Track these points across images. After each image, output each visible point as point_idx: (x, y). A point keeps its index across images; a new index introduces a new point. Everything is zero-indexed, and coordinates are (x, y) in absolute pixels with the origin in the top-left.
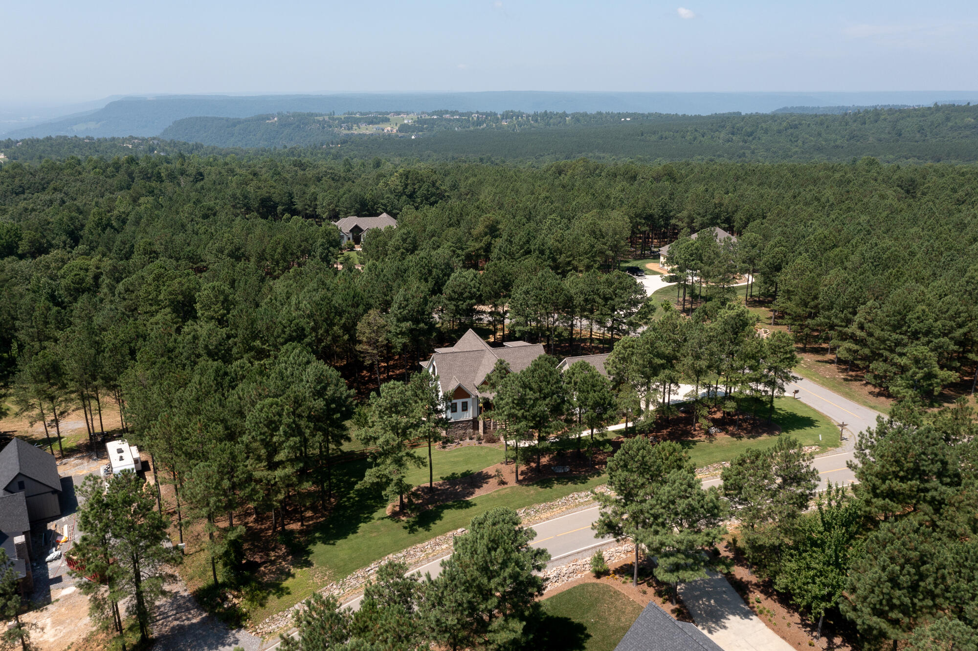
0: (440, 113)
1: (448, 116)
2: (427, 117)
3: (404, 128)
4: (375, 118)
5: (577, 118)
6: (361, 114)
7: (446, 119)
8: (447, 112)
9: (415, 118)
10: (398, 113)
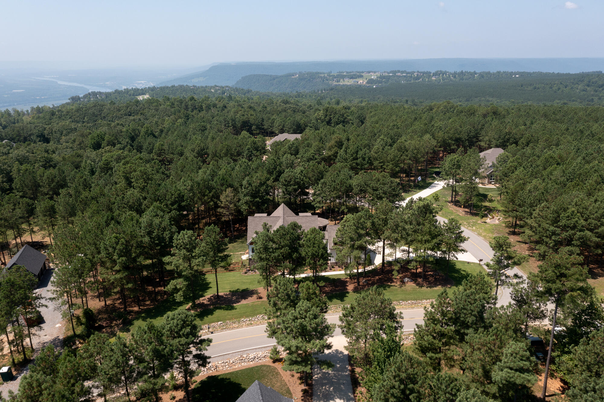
0: (394, 72)
1: (399, 74)
2: (387, 74)
3: (371, 81)
4: (355, 75)
5: (482, 75)
6: (347, 73)
7: (397, 76)
8: (399, 71)
9: (379, 75)
10: (369, 72)
